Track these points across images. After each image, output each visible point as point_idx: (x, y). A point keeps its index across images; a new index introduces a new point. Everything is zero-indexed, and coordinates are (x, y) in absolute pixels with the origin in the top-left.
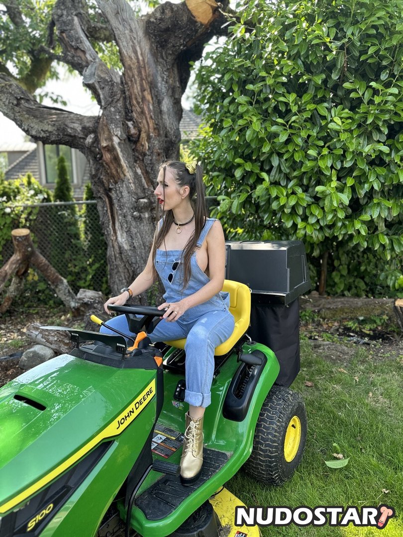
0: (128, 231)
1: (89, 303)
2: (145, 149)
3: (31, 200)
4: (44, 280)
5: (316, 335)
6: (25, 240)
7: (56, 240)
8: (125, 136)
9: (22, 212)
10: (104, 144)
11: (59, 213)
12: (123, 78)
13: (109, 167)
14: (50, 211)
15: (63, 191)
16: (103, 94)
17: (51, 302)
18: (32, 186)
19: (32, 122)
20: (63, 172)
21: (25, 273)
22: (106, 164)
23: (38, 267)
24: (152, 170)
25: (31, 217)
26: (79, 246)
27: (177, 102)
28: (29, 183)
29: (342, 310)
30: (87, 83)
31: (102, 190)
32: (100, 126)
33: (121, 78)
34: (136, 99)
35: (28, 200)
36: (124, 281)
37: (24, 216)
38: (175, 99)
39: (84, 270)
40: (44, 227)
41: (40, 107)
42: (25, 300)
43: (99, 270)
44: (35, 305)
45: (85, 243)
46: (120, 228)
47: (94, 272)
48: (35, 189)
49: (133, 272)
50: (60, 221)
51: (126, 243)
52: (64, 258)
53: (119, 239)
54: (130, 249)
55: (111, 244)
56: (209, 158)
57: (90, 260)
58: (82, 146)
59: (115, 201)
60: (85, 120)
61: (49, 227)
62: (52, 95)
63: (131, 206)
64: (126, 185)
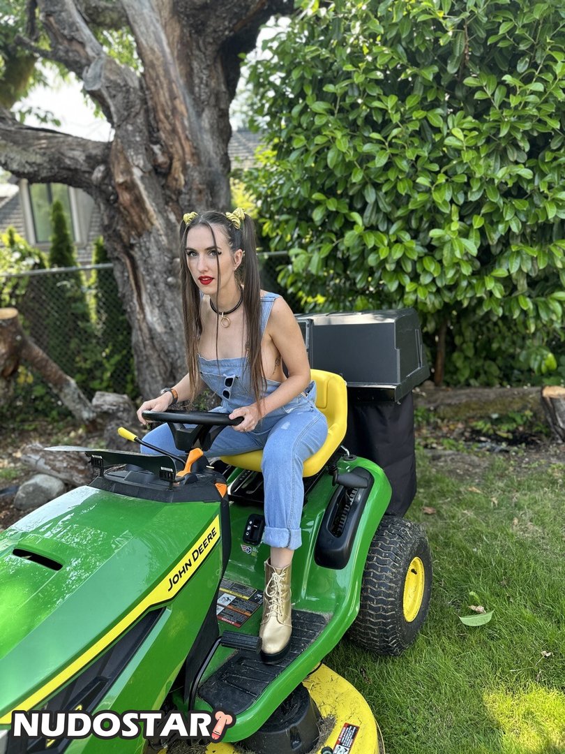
0: (160, 306)
1: (111, 411)
2: (180, 185)
3: (16, 267)
4: (42, 382)
5: (432, 443)
6: (11, 324)
7: (55, 324)
8: (150, 167)
9: (5, 284)
10: (120, 179)
11: (59, 284)
12: (143, 82)
13: (129, 212)
14: (45, 281)
15: (62, 253)
16: (115, 105)
17: (54, 413)
18: (16, 247)
19: (12, 151)
20: (60, 225)
21: (15, 373)
22: (125, 208)
23: (32, 363)
25: (18, 292)
26: (89, 331)
27: (224, 115)
28: (12, 242)
29: (468, 405)
30: (89, 89)
31: (119, 248)
32: (113, 153)
33: (140, 82)
34: (164, 111)
35: (12, 267)
36: (159, 378)
37: (7, 290)
38: (220, 110)
39: (99, 365)
40: (37, 306)
41: (22, 128)
42: (15, 412)
43: (120, 364)
44: (31, 419)
45: (99, 327)
46: (149, 301)
47: (113, 368)
48: (21, 251)
49: (172, 364)
50: (60, 296)
51: (159, 324)
52: (69, 349)
53: (149, 317)
54: (166, 333)
55: (136, 325)
56: (273, 194)
57: (107, 351)
58: (88, 183)
59: (139, 263)
60: (90, 146)
61: (45, 305)
62: (38, 112)
63: (164, 269)
64: (154, 238)
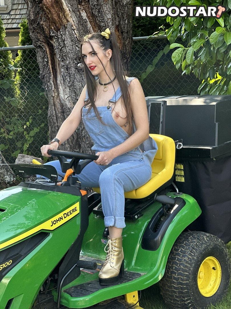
0: (71, 86)
13: (50, 11)
22: (46, 8)
24: (99, 12)
26: (13, 104)
31: (41, 38)
45: (21, 101)
46: (62, 82)
53: (62, 95)
55: (52, 102)
57: (28, 123)
59: (57, 51)
64: (69, 32)
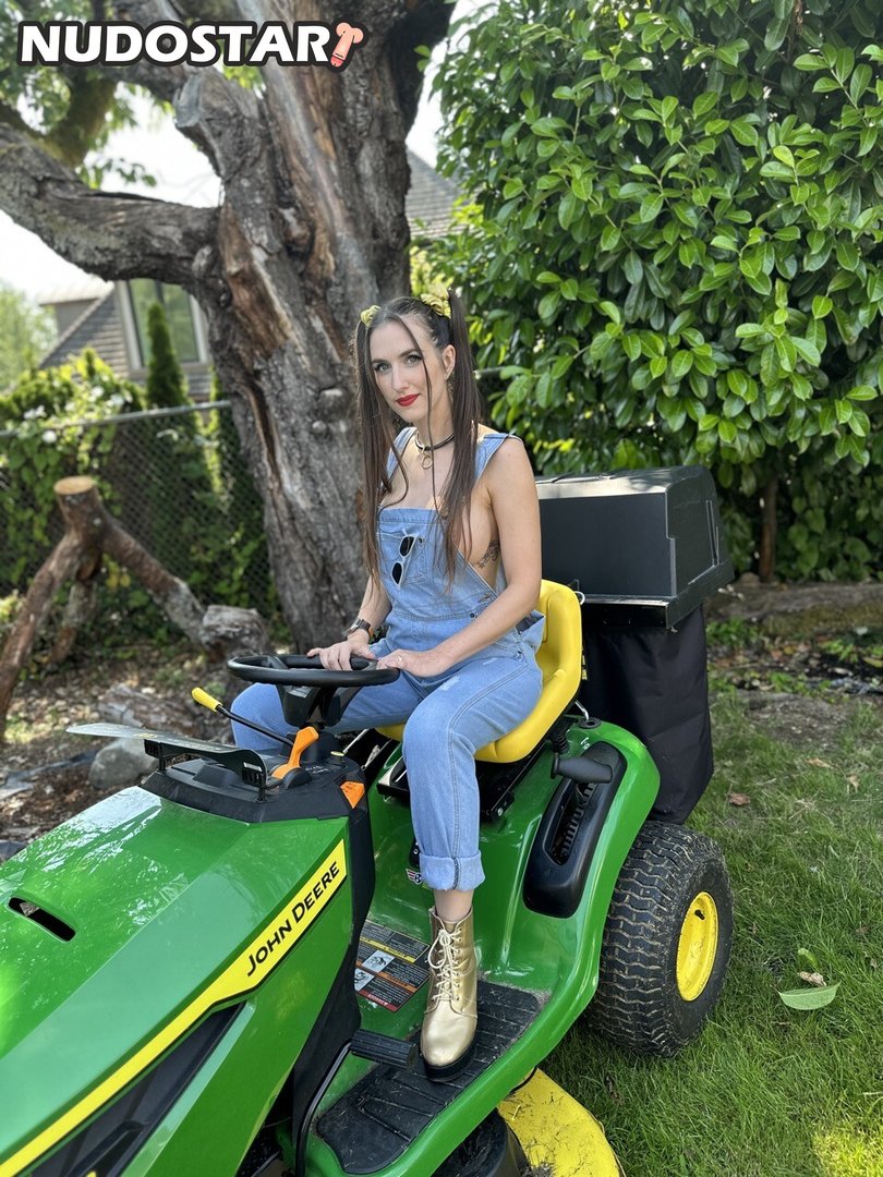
0: (304, 467)
1: (231, 636)
2: (328, 271)
3: (97, 409)
5: (753, 678)
6: (85, 501)
7: (158, 495)
8: (278, 245)
9: (81, 437)
10: (233, 267)
11: (160, 435)
12: (265, 106)
13: (249, 320)
14: (140, 430)
15: (164, 385)
16: (222, 149)
17: (162, 633)
18: (97, 377)
19: (75, 233)
20: (159, 342)
22: (243, 313)
24: (347, 318)
25: (101, 449)
26: (210, 504)
27: (396, 151)
28: (91, 371)
29: (815, 614)
30: (184, 125)
31: (238, 377)
32: (222, 225)
33: (260, 107)
34: (298, 153)
35: (91, 410)
36: (305, 581)
37: (85, 446)
38: (389, 143)
39: (226, 557)
40: (131, 468)
42: (105, 631)
43: (258, 556)
44: (127, 641)
45: (223, 498)
46: (286, 460)
47: (247, 562)
48: (103, 385)
49: (324, 559)
50: (164, 452)
51: (302, 496)
52: (180, 533)
53: (287, 485)
54: (313, 509)
55: (268, 500)
57: (237, 534)
58: (187, 276)
59: (269, 400)
60: (189, 216)
61: (142, 467)
62: (122, 166)
63: (307, 409)
64: (290, 359)
